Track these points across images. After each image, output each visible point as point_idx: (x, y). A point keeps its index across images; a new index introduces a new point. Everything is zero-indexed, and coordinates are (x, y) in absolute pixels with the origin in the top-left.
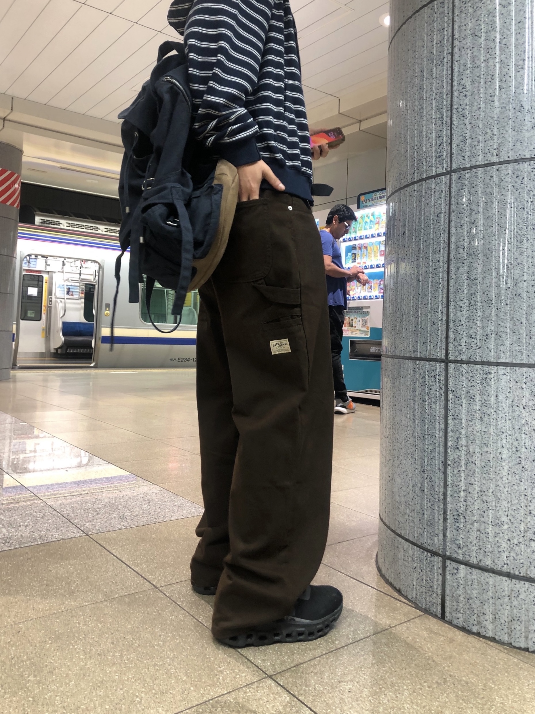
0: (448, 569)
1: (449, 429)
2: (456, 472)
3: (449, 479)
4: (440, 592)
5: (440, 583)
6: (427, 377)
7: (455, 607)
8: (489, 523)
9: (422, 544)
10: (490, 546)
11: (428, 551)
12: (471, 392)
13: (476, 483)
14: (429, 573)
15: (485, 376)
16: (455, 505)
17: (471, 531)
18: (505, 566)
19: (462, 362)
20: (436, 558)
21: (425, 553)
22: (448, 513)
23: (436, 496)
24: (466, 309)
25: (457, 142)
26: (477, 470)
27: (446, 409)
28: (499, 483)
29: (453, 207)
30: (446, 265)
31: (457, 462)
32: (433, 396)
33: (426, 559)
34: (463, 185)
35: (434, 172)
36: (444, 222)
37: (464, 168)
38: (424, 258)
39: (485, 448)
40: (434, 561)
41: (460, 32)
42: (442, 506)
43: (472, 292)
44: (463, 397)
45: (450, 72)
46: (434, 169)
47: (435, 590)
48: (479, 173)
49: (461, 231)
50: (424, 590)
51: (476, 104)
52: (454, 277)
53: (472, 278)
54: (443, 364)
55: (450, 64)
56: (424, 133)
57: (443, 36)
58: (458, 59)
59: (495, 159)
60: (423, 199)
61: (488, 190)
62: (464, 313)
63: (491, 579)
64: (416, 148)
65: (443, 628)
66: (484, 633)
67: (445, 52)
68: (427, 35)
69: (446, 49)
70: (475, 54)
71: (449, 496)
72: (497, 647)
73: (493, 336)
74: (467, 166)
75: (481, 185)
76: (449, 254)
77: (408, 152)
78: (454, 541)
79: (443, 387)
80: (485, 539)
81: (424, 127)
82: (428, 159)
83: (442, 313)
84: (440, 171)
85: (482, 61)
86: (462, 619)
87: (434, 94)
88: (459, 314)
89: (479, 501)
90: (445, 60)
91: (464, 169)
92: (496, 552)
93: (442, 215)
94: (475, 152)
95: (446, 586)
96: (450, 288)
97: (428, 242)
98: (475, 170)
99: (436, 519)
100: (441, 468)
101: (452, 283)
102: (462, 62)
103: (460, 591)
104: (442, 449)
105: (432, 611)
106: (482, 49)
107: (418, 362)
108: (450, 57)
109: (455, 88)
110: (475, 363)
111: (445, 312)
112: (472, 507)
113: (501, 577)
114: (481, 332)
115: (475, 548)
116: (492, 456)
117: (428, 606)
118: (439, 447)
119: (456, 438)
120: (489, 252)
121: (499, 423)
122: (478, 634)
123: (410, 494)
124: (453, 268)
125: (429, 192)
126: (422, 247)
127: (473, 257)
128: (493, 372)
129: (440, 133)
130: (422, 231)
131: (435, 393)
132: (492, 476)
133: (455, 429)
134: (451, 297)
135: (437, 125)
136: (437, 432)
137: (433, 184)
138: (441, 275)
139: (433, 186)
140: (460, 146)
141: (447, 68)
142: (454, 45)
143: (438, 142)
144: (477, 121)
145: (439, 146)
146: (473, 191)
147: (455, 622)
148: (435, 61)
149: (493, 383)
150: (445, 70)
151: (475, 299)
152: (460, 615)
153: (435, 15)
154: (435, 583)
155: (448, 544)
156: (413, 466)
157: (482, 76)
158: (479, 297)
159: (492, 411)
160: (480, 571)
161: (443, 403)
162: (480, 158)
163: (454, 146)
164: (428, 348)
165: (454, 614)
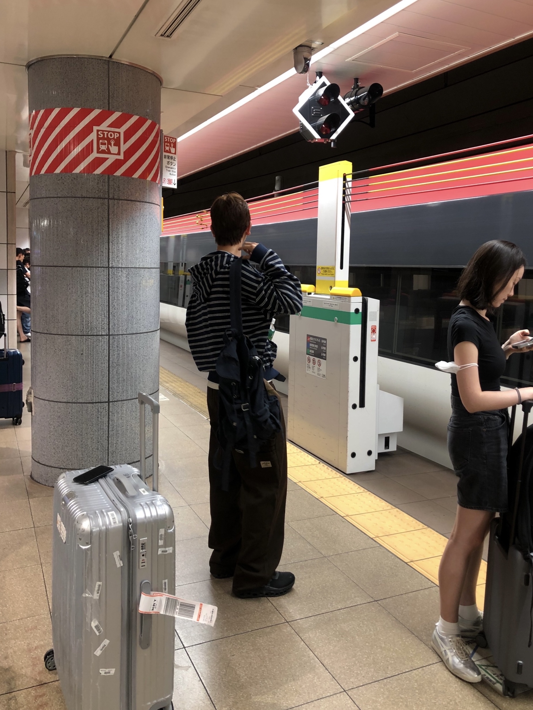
3: (110, 442)
19: (115, 401)
27: (109, 418)
29: (110, 348)
30: (108, 368)
31: (113, 435)
32: (102, 415)
34: (115, 341)
36: (106, 353)
37: (114, 334)
39: (122, 427)
41: (112, 285)
43: (118, 378)
44: (115, 413)
45: (107, 298)
46: (101, 332)
48: (120, 337)
49: (114, 357)
51: (118, 313)
52: (111, 373)
53: (118, 373)
54: (107, 403)
55: (108, 295)
56: (95, 318)
57: (104, 283)
58: (111, 295)
59: (125, 333)
60: (95, 343)
67: (105, 290)
73: (125, 391)
79: (107, 411)
88: (114, 385)
89: (120, 445)
90: (105, 293)
93: (105, 350)
94: (119, 329)
96: (110, 376)
97: (98, 360)
98: (118, 336)
99: (105, 457)
100: (106, 439)
104: (107, 432)
106: (120, 294)
108: (107, 292)
109: (110, 305)
110: (119, 401)
111: (107, 385)
112: (118, 448)
114: (121, 390)
116: (125, 429)
119: (112, 427)
125: (97, 340)
127: (118, 366)
128: (125, 403)
129: (104, 320)
132: (124, 436)
133: (112, 424)
137: (100, 338)
139: (100, 339)
149: (125, 406)
163: (110, 326)
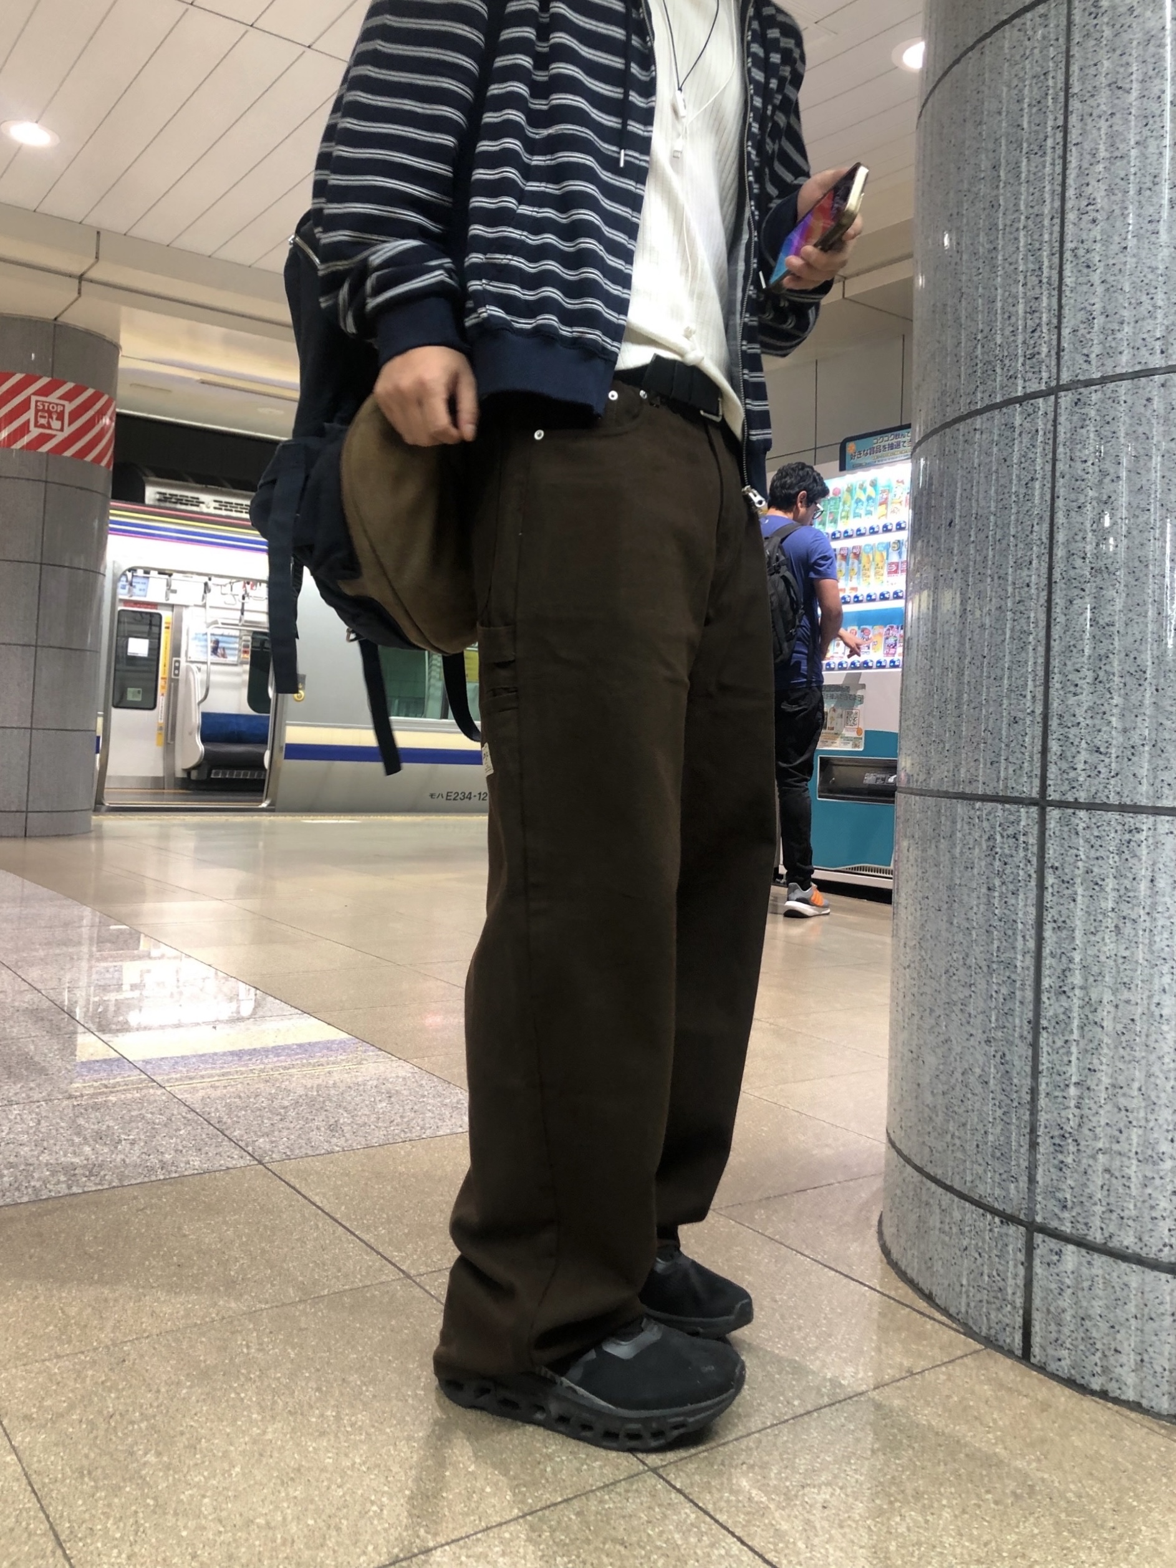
0: (1038, 1252)
1: (1046, 952)
2: (1059, 1043)
3: (1044, 1059)
4: (1019, 1301)
5: (1021, 1282)
6: (998, 837)
7: (1054, 1335)
8: (1132, 1154)
9: (980, 1196)
10: (1131, 1206)
11: (994, 1212)
12: (1096, 870)
13: (1104, 1067)
14: (997, 1259)
15: (1127, 836)
16: (1055, 1114)
17: (1090, 1171)
18: (1166, 1249)
19: (1076, 805)
20: (1012, 1229)
21: (989, 1216)
22: (1041, 1131)
23: (1015, 1096)
24: (1087, 689)
25: (1073, 322)
26: (1106, 1040)
27: (1040, 906)
28: (1155, 1069)
29: (1061, 466)
30: (1045, 593)
31: (1062, 1023)
32: (1011, 879)
33: (991, 1230)
34: (1084, 418)
35: (1020, 388)
36: (1042, 498)
37: (1085, 381)
38: (996, 578)
39: (1126, 991)
40: (1007, 1235)
41: (1083, 80)
42: (1027, 1117)
43: (1102, 652)
44: (1078, 880)
45: (1059, 169)
46: (1020, 382)
47: (1009, 1298)
48: (1122, 391)
49: (1080, 519)
50: (985, 1297)
51: (1117, 239)
52: (1061, 619)
53: (1101, 622)
54: (1034, 810)
55: (1059, 152)
56: (999, 304)
57: (1044, 88)
58: (1079, 140)
59: (1157, 361)
60: (995, 449)
61: (1140, 430)
62: (1083, 697)
63: (1135, 1276)
64: (979, 337)
65: (1026, 1379)
66: (1117, 1393)
67: (1050, 123)
68: (1009, 86)
69: (1051, 117)
70: (1115, 128)
71: (1042, 1095)
72: (1146, 1423)
73: (1147, 748)
74: (1094, 376)
75: (1125, 418)
76: (1051, 568)
77: (963, 345)
78: (1052, 1192)
79: (1034, 860)
80: (1121, 1190)
81: (1000, 291)
82: (1007, 362)
83: (1034, 697)
84: (1033, 387)
85: (1132, 143)
86: (1068, 1361)
87: (1023, 217)
88: (1072, 700)
89: (1108, 1107)
90: (1049, 142)
91: (1089, 383)
92: (1147, 1219)
93: (1037, 485)
94: (1113, 344)
95: (1035, 1289)
96: (1052, 643)
97: (1004, 542)
98: (1112, 386)
99: (1014, 1144)
100: (1025, 1033)
101: (1056, 632)
102: (1087, 146)
103: (1066, 1301)
104: (1029, 995)
105: (1001, 1343)
106: (1132, 118)
107: (978, 805)
108: (1059, 136)
109: (1069, 205)
110: (1106, 807)
111: (1040, 696)
112: (1094, 1119)
113: (1156, 1273)
114: (1121, 739)
115: (1099, 1209)
116: (1140, 1010)
117: (993, 1332)
118: (1023, 990)
119: (1059, 971)
120: (1142, 566)
121: (1157, 939)
122: (1103, 1395)
123: (957, 1089)
124: (1059, 599)
125: (1007, 433)
126: (991, 553)
127: (1106, 576)
128: (1145, 827)
129: (1035, 305)
130: (992, 518)
131: (1015, 871)
132: (1138, 1055)
133: (1059, 951)
134: (1055, 663)
135: (1029, 286)
136: (1020, 957)
137: (1017, 416)
138: (1032, 615)
139: (1018, 421)
140: (1079, 333)
141: (1054, 160)
142: (1070, 109)
143: (1029, 322)
144: (1119, 277)
145: (1033, 332)
146: (1106, 431)
147: (1052, 1367)
148: (1025, 145)
149: (1145, 852)
150: (1048, 164)
151: (1108, 668)
152: (1064, 1353)
153: (1027, 43)
154: (1011, 1281)
155: (1039, 1198)
156: (963, 1028)
157: (1132, 178)
158: (1116, 663)
159: (1142, 912)
160: (1111, 1260)
161: (1033, 895)
162: (1124, 358)
163: (1066, 332)
164: (1002, 774)
165: (1050, 1351)
